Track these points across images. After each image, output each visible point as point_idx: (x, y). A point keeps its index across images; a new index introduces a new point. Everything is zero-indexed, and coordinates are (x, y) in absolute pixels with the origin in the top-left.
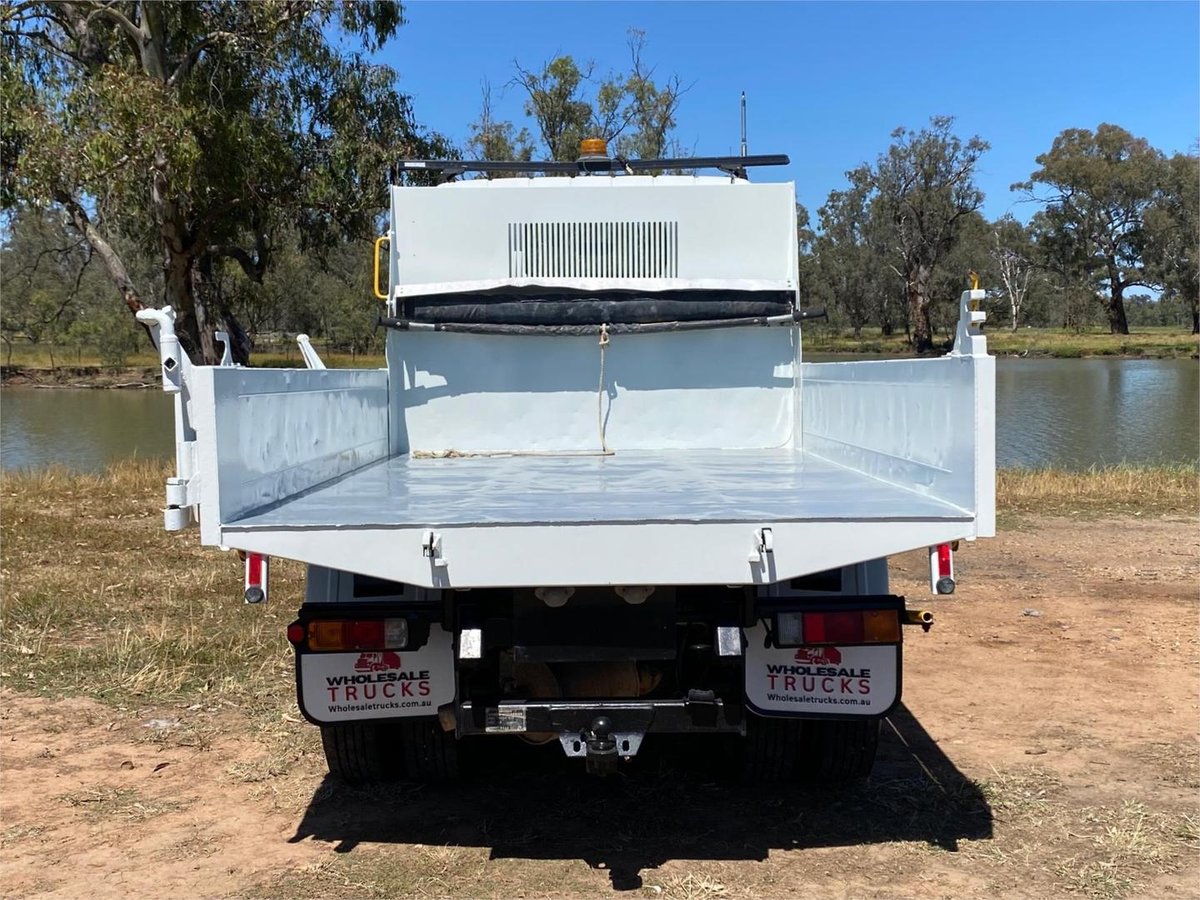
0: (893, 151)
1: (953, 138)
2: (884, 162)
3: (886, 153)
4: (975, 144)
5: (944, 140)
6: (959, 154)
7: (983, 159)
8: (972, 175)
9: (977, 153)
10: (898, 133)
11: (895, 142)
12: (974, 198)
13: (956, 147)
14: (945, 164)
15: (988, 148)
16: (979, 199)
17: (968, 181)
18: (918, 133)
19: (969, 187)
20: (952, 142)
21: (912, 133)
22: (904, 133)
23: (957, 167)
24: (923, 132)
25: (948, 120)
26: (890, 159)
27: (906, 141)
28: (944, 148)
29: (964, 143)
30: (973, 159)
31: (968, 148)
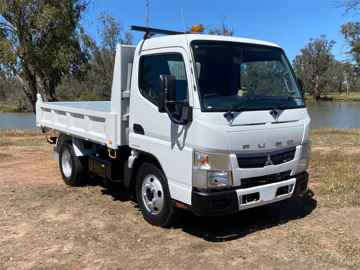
0: (309, 44)
1: (326, 40)
2: (307, 47)
3: (307, 45)
4: (333, 42)
5: (324, 41)
6: (328, 45)
7: (334, 46)
8: (331, 50)
9: (333, 44)
10: (311, 39)
11: (310, 42)
12: (332, 57)
13: (327, 43)
14: (324, 47)
15: (336, 43)
16: (333, 57)
17: (330, 52)
18: (316, 39)
19: (330, 54)
20: (326, 41)
21: (315, 39)
22: (312, 39)
23: (327, 48)
24: (317, 39)
25: (325, 36)
26: (308, 47)
27: (313, 41)
28: (323, 43)
29: (329, 41)
30: (331, 46)
31: (330, 43)
